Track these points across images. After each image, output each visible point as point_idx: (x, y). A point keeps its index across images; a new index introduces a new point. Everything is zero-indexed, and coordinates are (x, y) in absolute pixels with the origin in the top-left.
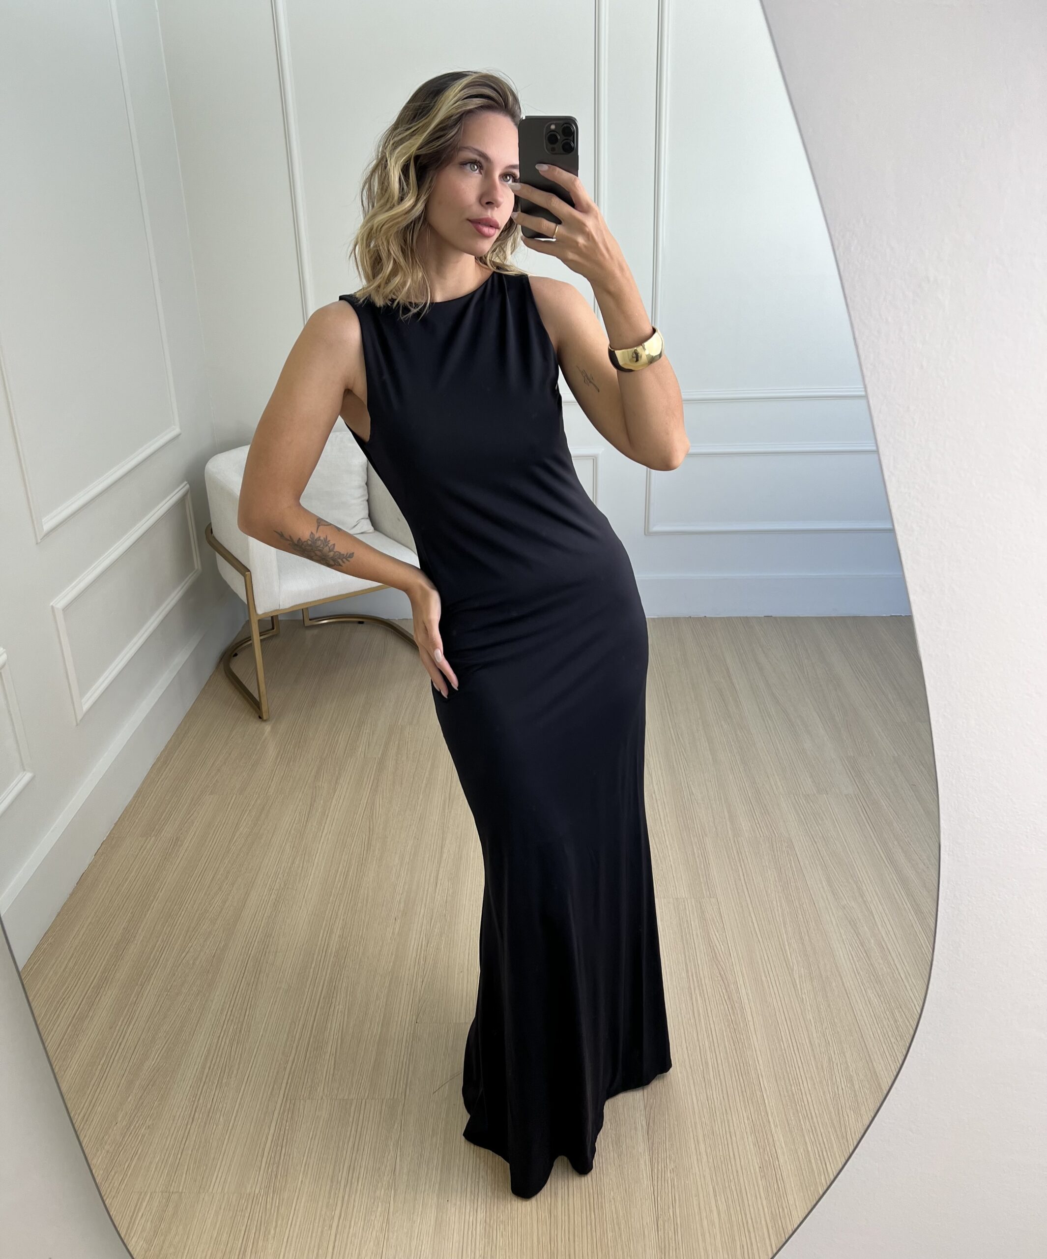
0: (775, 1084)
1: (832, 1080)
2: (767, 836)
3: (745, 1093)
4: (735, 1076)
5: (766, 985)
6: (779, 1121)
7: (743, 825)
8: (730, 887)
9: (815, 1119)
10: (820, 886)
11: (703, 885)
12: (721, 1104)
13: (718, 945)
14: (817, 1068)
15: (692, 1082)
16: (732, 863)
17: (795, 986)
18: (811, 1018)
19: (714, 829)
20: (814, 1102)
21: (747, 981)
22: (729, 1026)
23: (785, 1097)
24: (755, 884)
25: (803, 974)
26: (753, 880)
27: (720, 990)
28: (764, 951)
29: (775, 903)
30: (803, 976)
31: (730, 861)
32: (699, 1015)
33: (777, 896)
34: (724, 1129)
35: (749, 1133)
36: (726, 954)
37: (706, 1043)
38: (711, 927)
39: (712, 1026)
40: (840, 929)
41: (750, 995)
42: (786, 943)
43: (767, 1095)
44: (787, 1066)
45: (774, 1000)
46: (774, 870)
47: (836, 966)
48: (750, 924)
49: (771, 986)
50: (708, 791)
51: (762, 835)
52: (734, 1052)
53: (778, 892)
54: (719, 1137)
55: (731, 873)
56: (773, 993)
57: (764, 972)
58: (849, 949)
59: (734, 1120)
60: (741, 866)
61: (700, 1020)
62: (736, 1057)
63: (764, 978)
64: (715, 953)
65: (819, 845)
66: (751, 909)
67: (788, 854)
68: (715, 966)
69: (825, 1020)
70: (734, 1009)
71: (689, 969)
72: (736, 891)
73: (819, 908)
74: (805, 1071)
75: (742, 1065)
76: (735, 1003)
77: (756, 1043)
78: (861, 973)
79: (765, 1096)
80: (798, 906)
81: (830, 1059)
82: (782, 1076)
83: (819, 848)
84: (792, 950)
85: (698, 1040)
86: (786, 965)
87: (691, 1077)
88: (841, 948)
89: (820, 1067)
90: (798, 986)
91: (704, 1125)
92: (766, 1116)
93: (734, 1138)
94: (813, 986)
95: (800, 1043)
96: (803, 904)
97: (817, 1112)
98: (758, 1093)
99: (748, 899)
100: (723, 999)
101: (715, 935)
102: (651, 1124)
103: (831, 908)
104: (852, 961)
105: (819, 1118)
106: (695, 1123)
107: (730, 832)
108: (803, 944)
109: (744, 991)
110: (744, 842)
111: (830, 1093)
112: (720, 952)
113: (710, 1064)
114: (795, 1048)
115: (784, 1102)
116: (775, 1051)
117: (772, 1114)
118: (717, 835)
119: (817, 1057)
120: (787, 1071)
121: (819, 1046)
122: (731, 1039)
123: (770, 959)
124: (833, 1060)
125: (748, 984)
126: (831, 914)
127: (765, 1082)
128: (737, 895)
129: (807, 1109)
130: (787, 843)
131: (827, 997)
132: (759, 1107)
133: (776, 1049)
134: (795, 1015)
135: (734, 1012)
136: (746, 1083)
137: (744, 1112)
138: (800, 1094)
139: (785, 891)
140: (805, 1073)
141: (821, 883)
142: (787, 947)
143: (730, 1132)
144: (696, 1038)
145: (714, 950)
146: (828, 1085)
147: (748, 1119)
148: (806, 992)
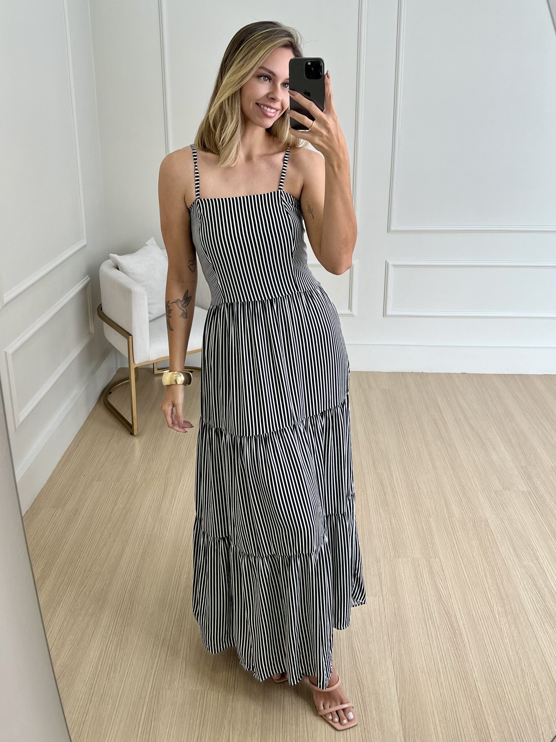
0: (486, 686)
1: (524, 684)
2: (471, 518)
3: (466, 692)
4: (459, 680)
5: (476, 619)
6: (490, 712)
7: (455, 510)
8: (448, 551)
9: (514, 710)
10: (508, 551)
11: (430, 549)
12: (450, 699)
13: (442, 590)
14: (514, 676)
15: (429, 683)
16: (449, 536)
17: (495, 619)
18: (508, 642)
19: (436, 513)
20: (513, 700)
21: (463, 615)
22: (453, 645)
23: (493, 695)
24: (465, 549)
25: (500, 611)
26: (463, 547)
27: (445, 621)
28: (473, 595)
29: (478, 562)
30: (501, 612)
31: (447, 534)
32: (432, 637)
33: (480, 558)
34: (453, 716)
35: (470, 720)
36: (448, 596)
37: (438, 656)
38: (437, 578)
39: (441, 645)
40: (524, 581)
41: (466, 625)
42: (488, 590)
43: (481, 694)
44: (494, 674)
45: (482, 629)
46: (477, 540)
47: (523, 606)
48: (463, 576)
49: (479, 619)
50: (430, 487)
51: (467, 517)
52: (457, 663)
53: (480, 555)
54: (450, 722)
55: (448, 542)
56: (481, 624)
57: (474, 609)
58: (531, 595)
59: (460, 710)
60: (455, 537)
61: (433, 641)
62: (458, 667)
63: (474, 613)
64: (440, 595)
65: (506, 524)
66: (463, 566)
67: (486, 530)
68: (441, 605)
69: (518, 644)
70: (455, 634)
71: (424, 606)
72: (452, 554)
73: (509, 567)
74: (506, 678)
75: (463, 672)
76: (456, 630)
77: (472, 658)
78: (540, 611)
79: (480, 694)
80: (494, 564)
81: (522, 670)
82: (490, 681)
83: (506, 526)
84: (491, 594)
85: (432, 654)
86: (489, 605)
87: (428, 680)
88: (525, 593)
89: (515, 675)
90: (498, 619)
91: (439, 714)
92: (481, 708)
93: (460, 723)
94: (507, 619)
95: (501, 659)
96: (497, 564)
97: (515, 706)
98: (475, 693)
99: (461, 559)
100: (448, 627)
101: (440, 583)
102: (403, 712)
103: (517, 567)
104: (533, 603)
105: (517, 710)
106: (433, 712)
107: (446, 515)
108: (499, 590)
109: (461, 622)
110: (456, 522)
111: (523, 693)
112: (444, 595)
113: (441, 672)
114: (498, 662)
115: (493, 698)
116: (484, 664)
117: (485, 707)
118: (438, 516)
119: (513, 668)
120: (493, 678)
121: (515, 661)
122: (454, 655)
123: (478, 600)
124: (525, 670)
125: (464, 617)
126: (517, 571)
127: (479, 684)
128: (453, 557)
129: (509, 703)
130: (485, 522)
131: (518, 627)
132: (476, 701)
133: (486, 662)
134: (496, 639)
135: (455, 636)
136: (466, 685)
137: (466, 705)
138: (503, 693)
139: (485, 554)
140: (506, 679)
141: (509, 550)
142: (489, 593)
143: (457, 719)
144: (431, 654)
145: (439, 592)
146: (522, 688)
147: (469, 709)
148: (503, 623)
